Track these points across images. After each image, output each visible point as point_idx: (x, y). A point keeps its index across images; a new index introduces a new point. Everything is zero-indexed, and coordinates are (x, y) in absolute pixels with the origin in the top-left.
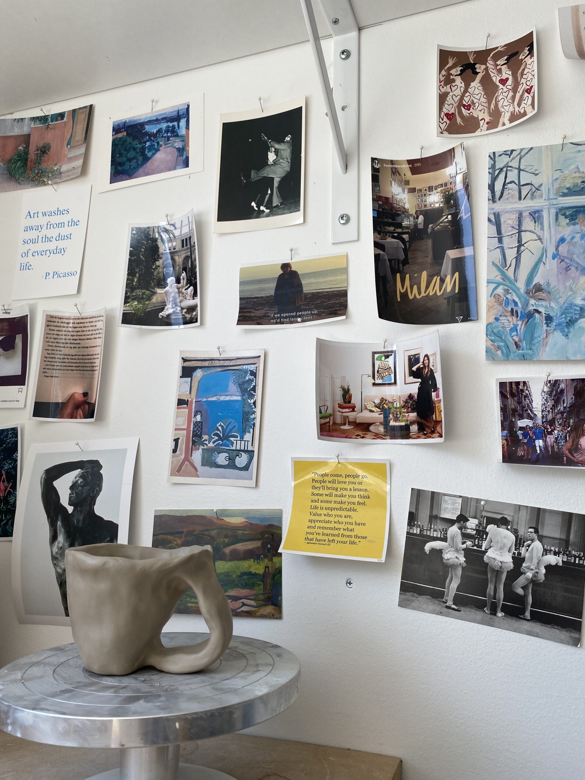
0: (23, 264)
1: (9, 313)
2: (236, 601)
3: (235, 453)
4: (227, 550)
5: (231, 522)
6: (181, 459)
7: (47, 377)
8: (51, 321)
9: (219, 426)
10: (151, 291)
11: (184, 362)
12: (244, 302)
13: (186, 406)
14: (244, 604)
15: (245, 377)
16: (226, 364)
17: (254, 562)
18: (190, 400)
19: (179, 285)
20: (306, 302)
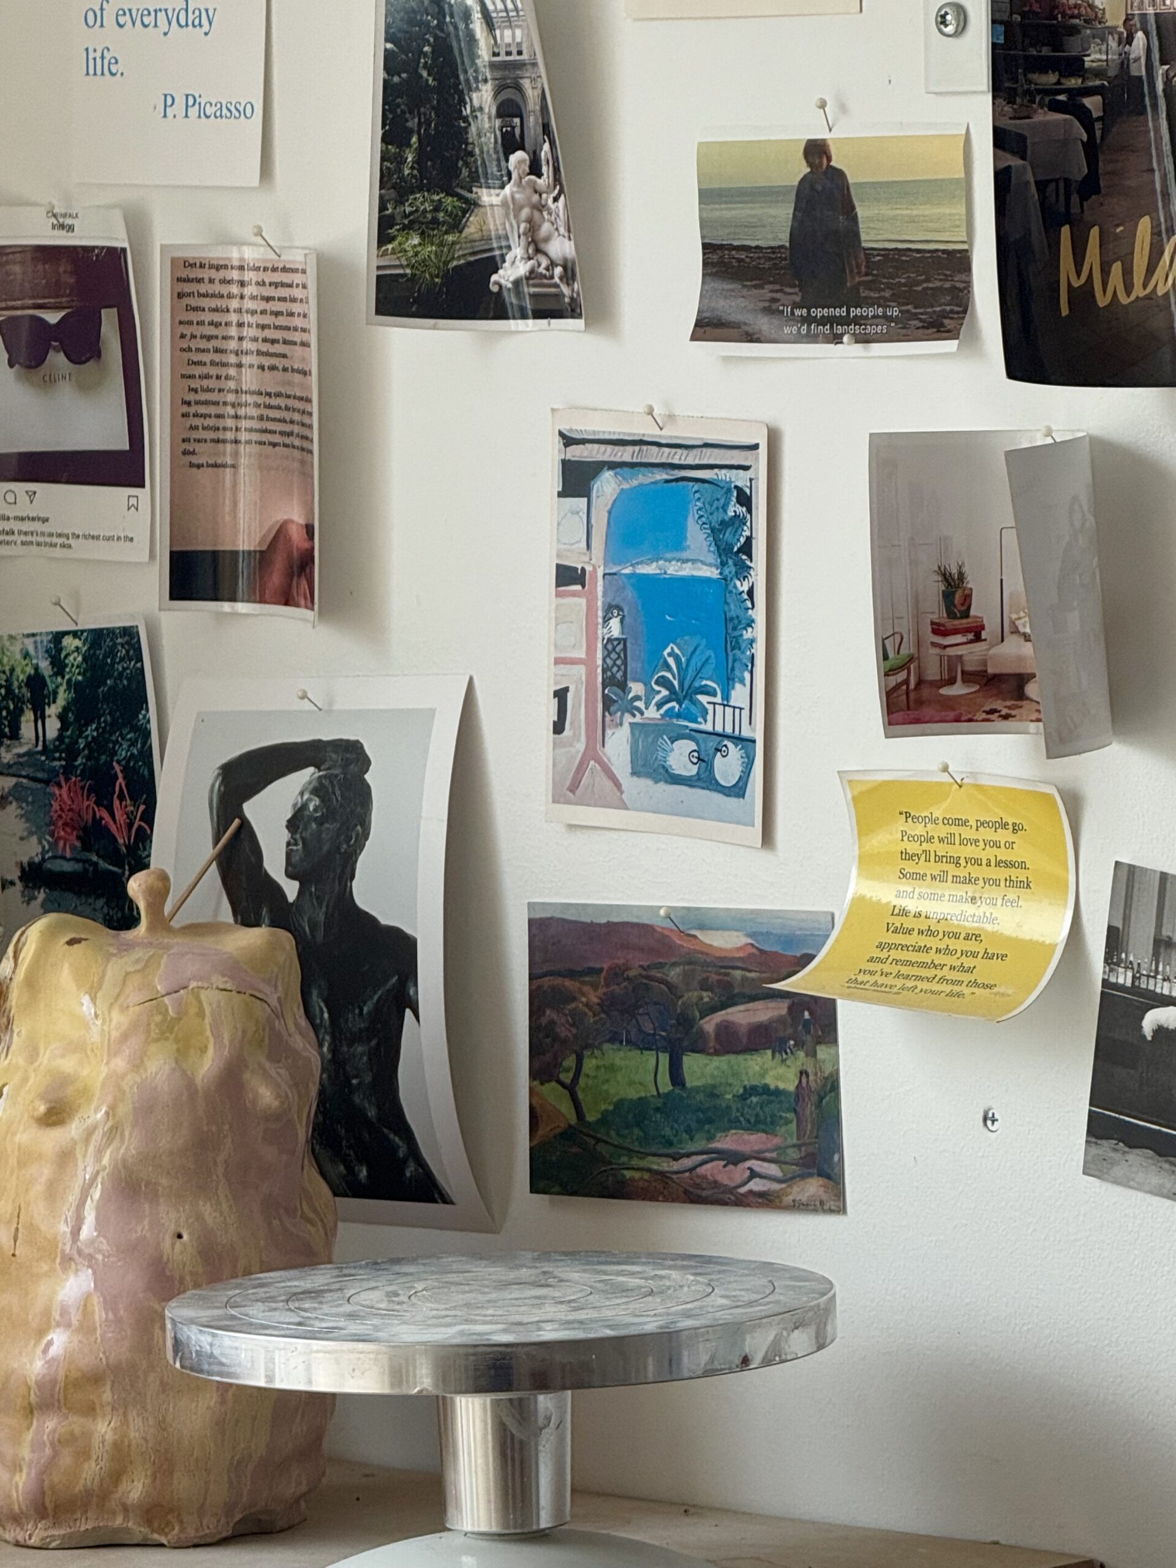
0: (91, 55)
1: (71, 228)
2: (735, 1164)
3: (713, 742)
4: (709, 1024)
5: (715, 944)
6: (578, 752)
7: (199, 466)
8: (188, 280)
9: (669, 655)
10: (461, 198)
11: (566, 445)
12: (715, 258)
13: (578, 587)
14: (754, 1175)
15: (725, 508)
16: (676, 461)
17: (773, 1057)
18: (588, 568)
19: (538, 180)
20: (869, 278)
